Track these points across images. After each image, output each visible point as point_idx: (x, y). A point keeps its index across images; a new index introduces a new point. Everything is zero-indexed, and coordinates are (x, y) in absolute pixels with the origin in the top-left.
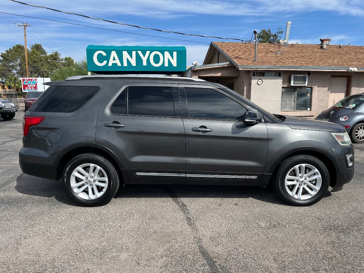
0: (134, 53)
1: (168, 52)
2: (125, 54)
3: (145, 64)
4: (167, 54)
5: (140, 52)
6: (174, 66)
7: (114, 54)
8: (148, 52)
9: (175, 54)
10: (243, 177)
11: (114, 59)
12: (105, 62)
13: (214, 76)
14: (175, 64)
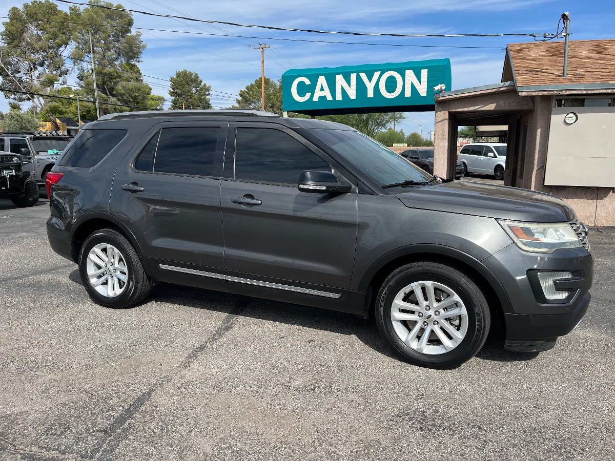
0: (353, 77)
1: (411, 71)
2: (340, 80)
3: (370, 94)
4: (410, 74)
5: (363, 75)
6: (422, 95)
7: (322, 81)
8: (377, 74)
9: (424, 73)
10: (315, 292)
11: (322, 89)
12: (308, 95)
13: (480, 109)
14: (424, 92)
